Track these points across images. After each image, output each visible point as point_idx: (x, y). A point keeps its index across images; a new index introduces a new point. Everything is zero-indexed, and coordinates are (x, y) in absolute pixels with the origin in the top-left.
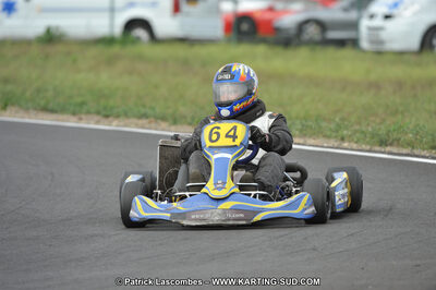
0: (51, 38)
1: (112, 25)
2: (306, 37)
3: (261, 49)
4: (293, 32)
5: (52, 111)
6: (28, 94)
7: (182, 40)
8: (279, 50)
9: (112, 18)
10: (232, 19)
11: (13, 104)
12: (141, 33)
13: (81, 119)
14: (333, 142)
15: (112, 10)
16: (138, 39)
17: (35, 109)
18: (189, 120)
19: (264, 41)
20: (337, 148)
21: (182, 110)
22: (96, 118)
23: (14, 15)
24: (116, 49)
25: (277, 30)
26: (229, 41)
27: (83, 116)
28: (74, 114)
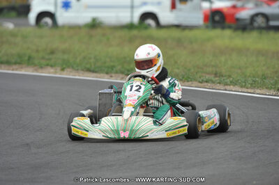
0: (95, 25)
1: (132, 17)
2: (256, 24)
3: (228, 32)
4: (248, 22)
5: (94, 72)
6: (78, 61)
7: (178, 26)
8: (239, 33)
9: (132, 12)
10: (209, 13)
11: (68, 67)
12: (151, 22)
13: (111, 76)
14: (272, 92)
15: (132, 7)
16: (149, 25)
17: (83, 70)
18: (181, 78)
19: (230, 27)
20: (275, 96)
21: (177, 71)
22: (121, 76)
23: (70, 10)
24: (135, 32)
25: (238, 20)
26: (207, 27)
27: (113, 75)
28: (107, 73)
